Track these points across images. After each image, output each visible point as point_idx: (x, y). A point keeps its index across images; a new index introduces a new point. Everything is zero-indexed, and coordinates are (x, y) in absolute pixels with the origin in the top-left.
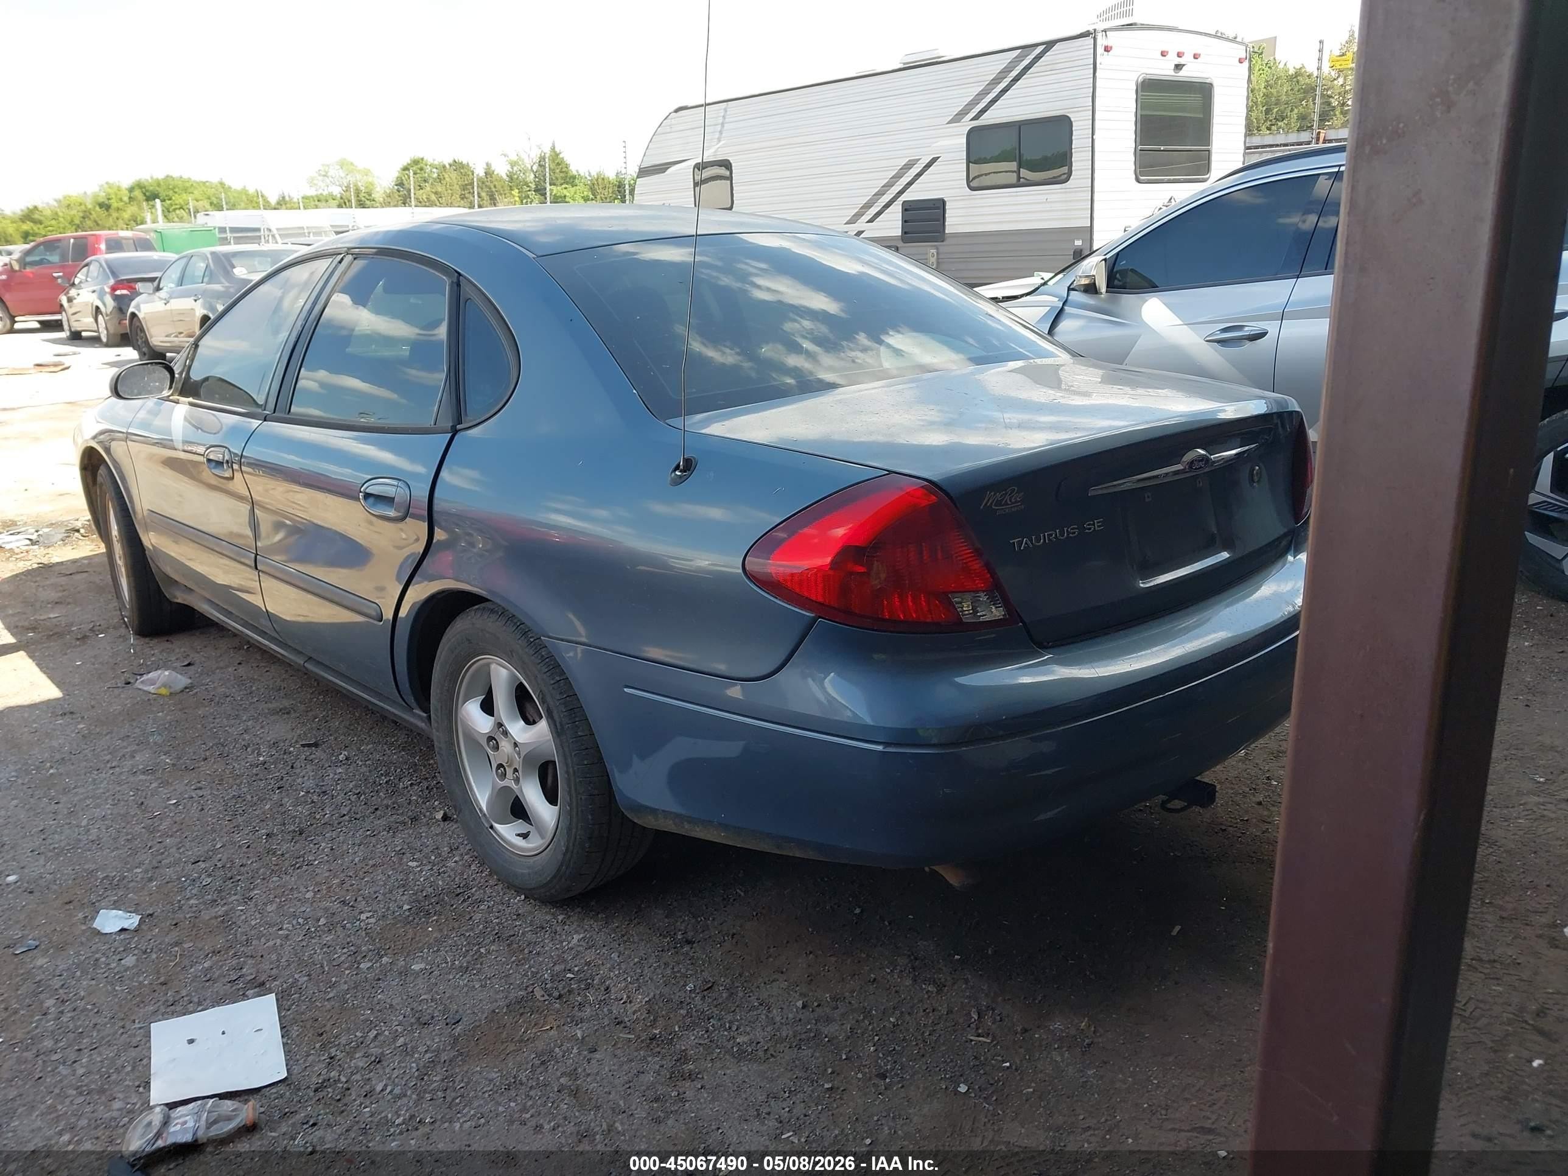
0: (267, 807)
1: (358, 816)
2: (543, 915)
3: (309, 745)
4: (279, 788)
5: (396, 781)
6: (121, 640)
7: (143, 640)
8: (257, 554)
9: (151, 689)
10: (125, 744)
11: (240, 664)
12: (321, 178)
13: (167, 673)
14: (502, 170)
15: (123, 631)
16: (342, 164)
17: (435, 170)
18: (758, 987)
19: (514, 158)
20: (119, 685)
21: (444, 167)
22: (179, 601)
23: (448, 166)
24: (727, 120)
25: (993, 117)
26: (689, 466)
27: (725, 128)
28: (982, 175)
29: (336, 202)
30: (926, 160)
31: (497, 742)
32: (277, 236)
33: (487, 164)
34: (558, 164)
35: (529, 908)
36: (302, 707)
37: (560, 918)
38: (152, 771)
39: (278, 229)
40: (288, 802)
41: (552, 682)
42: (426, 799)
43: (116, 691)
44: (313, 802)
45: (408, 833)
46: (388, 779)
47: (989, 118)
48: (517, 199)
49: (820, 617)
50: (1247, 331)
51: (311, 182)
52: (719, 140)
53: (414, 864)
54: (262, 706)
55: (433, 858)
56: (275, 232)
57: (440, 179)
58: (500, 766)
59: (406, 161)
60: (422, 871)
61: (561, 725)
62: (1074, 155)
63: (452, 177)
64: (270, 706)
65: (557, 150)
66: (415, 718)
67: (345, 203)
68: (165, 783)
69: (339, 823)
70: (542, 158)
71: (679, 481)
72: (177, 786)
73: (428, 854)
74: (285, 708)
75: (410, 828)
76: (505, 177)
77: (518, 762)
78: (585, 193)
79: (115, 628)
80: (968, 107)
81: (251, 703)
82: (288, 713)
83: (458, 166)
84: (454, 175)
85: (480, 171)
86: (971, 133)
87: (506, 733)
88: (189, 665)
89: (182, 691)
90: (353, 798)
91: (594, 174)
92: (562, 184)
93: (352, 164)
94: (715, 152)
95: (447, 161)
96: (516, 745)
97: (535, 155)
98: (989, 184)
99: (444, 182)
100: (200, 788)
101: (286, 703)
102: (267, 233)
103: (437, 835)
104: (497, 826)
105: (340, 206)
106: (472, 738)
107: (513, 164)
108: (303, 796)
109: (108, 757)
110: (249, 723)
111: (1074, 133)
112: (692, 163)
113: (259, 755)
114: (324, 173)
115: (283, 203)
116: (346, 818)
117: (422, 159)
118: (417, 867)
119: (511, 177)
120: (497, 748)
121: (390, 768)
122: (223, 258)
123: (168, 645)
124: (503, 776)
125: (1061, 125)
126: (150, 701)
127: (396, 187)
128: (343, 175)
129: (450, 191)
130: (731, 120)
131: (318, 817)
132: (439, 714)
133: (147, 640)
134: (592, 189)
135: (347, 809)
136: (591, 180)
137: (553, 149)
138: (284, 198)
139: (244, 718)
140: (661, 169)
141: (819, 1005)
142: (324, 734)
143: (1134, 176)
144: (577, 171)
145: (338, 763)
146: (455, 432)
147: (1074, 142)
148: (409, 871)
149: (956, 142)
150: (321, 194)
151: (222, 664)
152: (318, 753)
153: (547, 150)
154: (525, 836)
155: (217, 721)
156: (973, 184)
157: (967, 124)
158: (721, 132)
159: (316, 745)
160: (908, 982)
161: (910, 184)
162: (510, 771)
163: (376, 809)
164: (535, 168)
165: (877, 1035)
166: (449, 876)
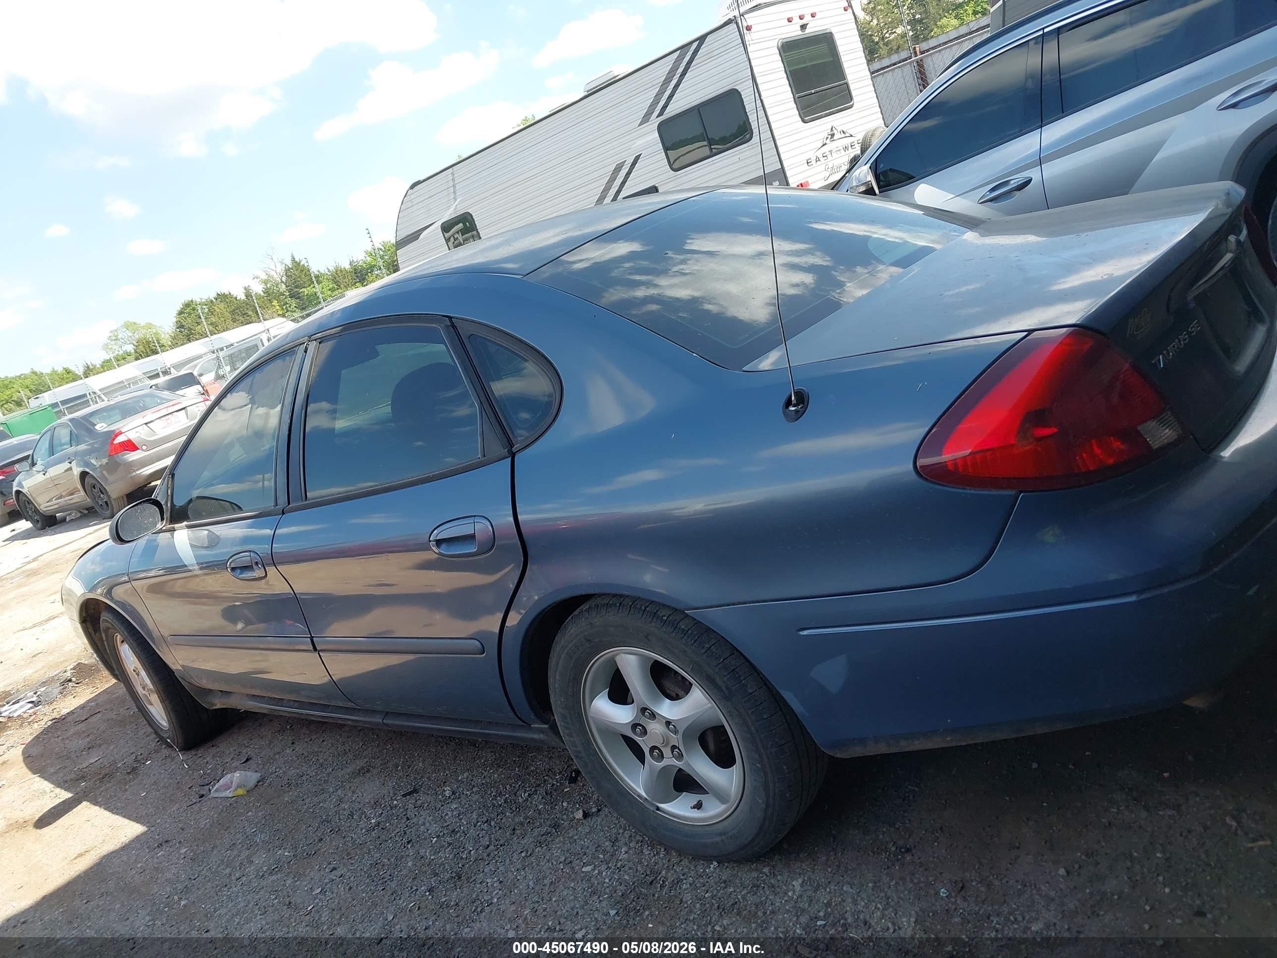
0: (410, 864)
1: (502, 842)
2: (747, 875)
3: (410, 793)
4: (408, 842)
5: (513, 797)
6: (169, 760)
7: (190, 754)
8: (312, 638)
9: (228, 794)
10: (236, 852)
11: (293, 743)
12: (113, 342)
13: (237, 774)
14: (258, 288)
15: (165, 752)
16: (129, 326)
17: (204, 307)
18: (1007, 870)
19: (264, 277)
20: (194, 800)
21: (212, 301)
22: (218, 706)
23: (213, 300)
24: (456, 182)
25: (674, 109)
26: (802, 398)
27: (457, 188)
28: (680, 157)
29: (133, 356)
30: (631, 160)
31: (643, 727)
32: (102, 396)
33: (245, 288)
34: (302, 271)
35: (729, 871)
36: (378, 762)
37: (766, 870)
38: (280, 869)
39: (99, 390)
40: (427, 853)
41: (703, 651)
42: (553, 804)
43: (196, 808)
44: (450, 844)
45: (560, 841)
46: (504, 798)
47: (672, 111)
48: (278, 307)
49: (1021, 492)
50: (1013, 184)
51: (106, 347)
52: (455, 199)
53: (588, 868)
54: (340, 774)
55: (601, 856)
56: (99, 393)
57: (211, 312)
58: (653, 748)
59: (179, 307)
60: (600, 873)
61: (727, 688)
62: (750, 117)
63: (220, 307)
64: (348, 770)
65: (297, 260)
66: (537, 732)
67: (141, 355)
68: (298, 876)
69: (488, 855)
70: (287, 270)
71: (798, 415)
72: (312, 875)
73: (593, 854)
74: (363, 768)
75: (558, 836)
76: (262, 293)
77: (675, 740)
78: (331, 286)
79: (156, 752)
80: (652, 107)
81: (329, 774)
82: (368, 771)
83: (223, 298)
84: (222, 306)
85: (241, 296)
86: (661, 128)
87: (653, 716)
88: (247, 760)
89: (256, 786)
90: (485, 826)
91: (331, 269)
92: (310, 286)
93: (135, 323)
94: (455, 209)
95: (212, 296)
96: (668, 723)
97: (280, 269)
98: (688, 162)
99: (216, 313)
100: (334, 869)
101: (360, 763)
102: (93, 396)
103: (588, 833)
104: (662, 806)
105: (137, 359)
106: (609, 731)
107: (266, 282)
108: (436, 842)
109: (228, 871)
110: (339, 792)
111: (744, 100)
112: (439, 224)
113: (369, 818)
114: (114, 338)
115: (89, 371)
116: (492, 847)
117: (192, 301)
118: (593, 870)
119: (267, 292)
120: (645, 732)
121: (498, 788)
122: (83, 421)
123: (214, 750)
124: (661, 756)
125: (732, 98)
126: (233, 804)
127: (178, 330)
128: (130, 334)
129: (222, 319)
130: (461, 180)
131: (464, 856)
132: (569, 720)
133: (193, 752)
134: (335, 281)
135: (487, 838)
136: (332, 275)
137: (293, 260)
138: (88, 367)
139: (331, 790)
140: (414, 237)
141: (1080, 867)
142: (415, 778)
143: (800, 119)
144: (318, 271)
145: (446, 801)
146: (513, 456)
147: (746, 107)
148: (588, 877)
149: (650, 137)
150: (117, 355)
151: (277, 750)
152: (422, 798)
153: (289, 263)
154: (699, 806)
155: (307, 801)
156: (675, 166)
157: (655, 122)
158: (454, 192)
159: (415, 791)
160: (1144, 814)
161: (623, 183)
162: (667, 752)
163: (514, 829)
164: (284, 279)
165: (1158, 875)
166: (630, 868)
